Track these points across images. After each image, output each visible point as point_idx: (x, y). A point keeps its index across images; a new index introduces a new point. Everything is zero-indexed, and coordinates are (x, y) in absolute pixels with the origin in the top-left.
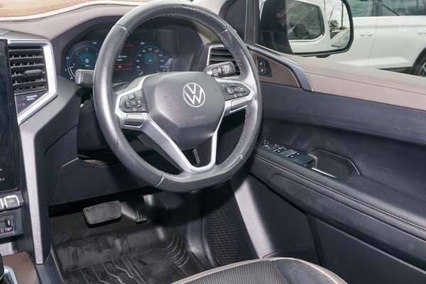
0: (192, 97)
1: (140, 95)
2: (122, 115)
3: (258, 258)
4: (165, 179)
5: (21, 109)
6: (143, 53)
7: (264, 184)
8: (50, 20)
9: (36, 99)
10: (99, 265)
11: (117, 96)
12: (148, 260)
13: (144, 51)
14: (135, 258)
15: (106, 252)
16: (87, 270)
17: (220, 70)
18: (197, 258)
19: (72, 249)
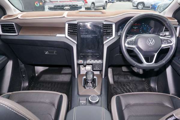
0: (150, 42)
1: (134, 40)
2: (127, 45)
3: (170, 94)
4: (136, 65)
5: (105, 40)
6: (143, 27)
7: (176, 72)
8: (113, 18)
9: (109, 38)
10: (124, 82)
11: (127, 40)
12: (137, 85)
13: (143, 26)
14: (134, 83)
15: (126, 79)
16: (120, 83)
17: (165, 34)
18: (152, 88)
19: (118, 76)
